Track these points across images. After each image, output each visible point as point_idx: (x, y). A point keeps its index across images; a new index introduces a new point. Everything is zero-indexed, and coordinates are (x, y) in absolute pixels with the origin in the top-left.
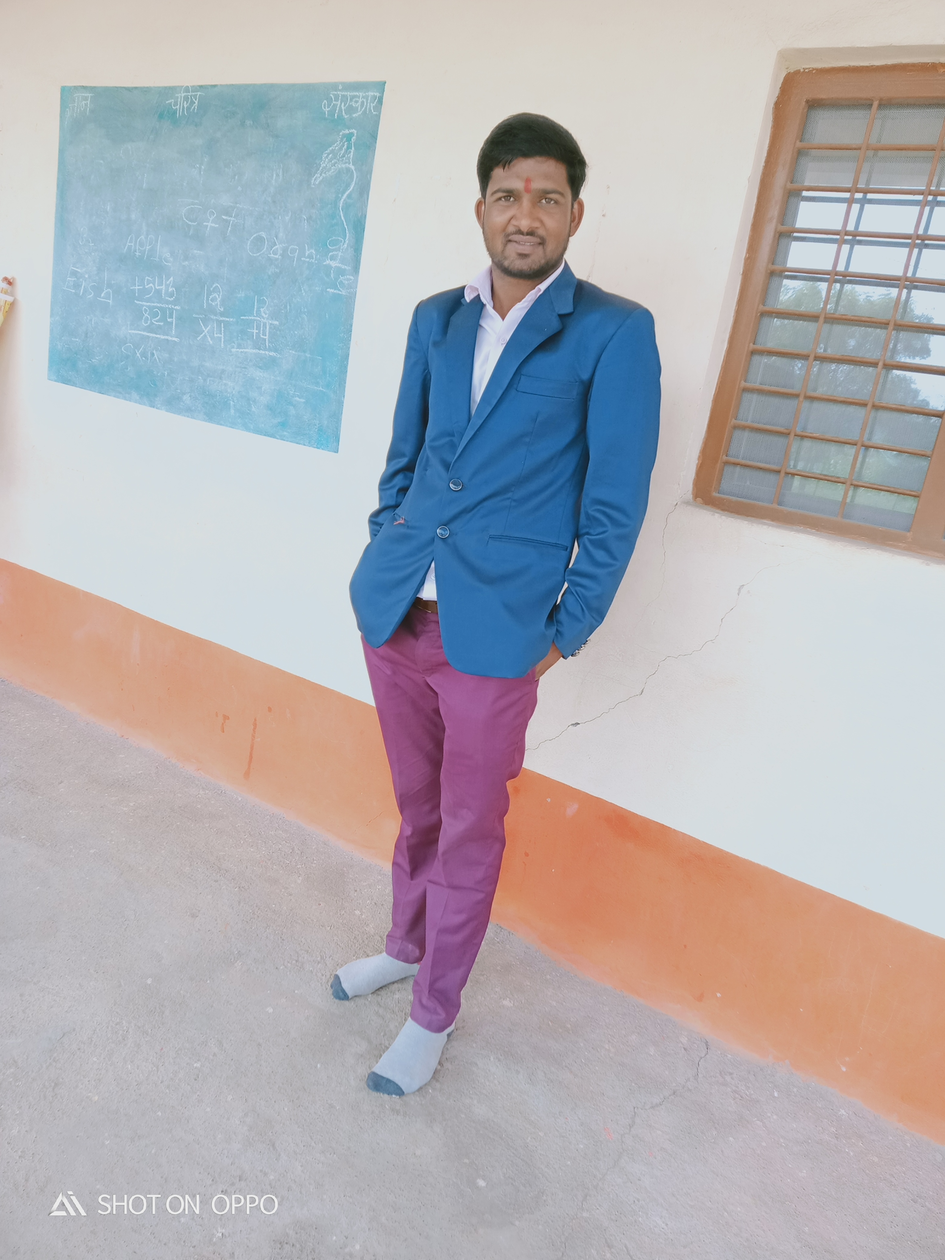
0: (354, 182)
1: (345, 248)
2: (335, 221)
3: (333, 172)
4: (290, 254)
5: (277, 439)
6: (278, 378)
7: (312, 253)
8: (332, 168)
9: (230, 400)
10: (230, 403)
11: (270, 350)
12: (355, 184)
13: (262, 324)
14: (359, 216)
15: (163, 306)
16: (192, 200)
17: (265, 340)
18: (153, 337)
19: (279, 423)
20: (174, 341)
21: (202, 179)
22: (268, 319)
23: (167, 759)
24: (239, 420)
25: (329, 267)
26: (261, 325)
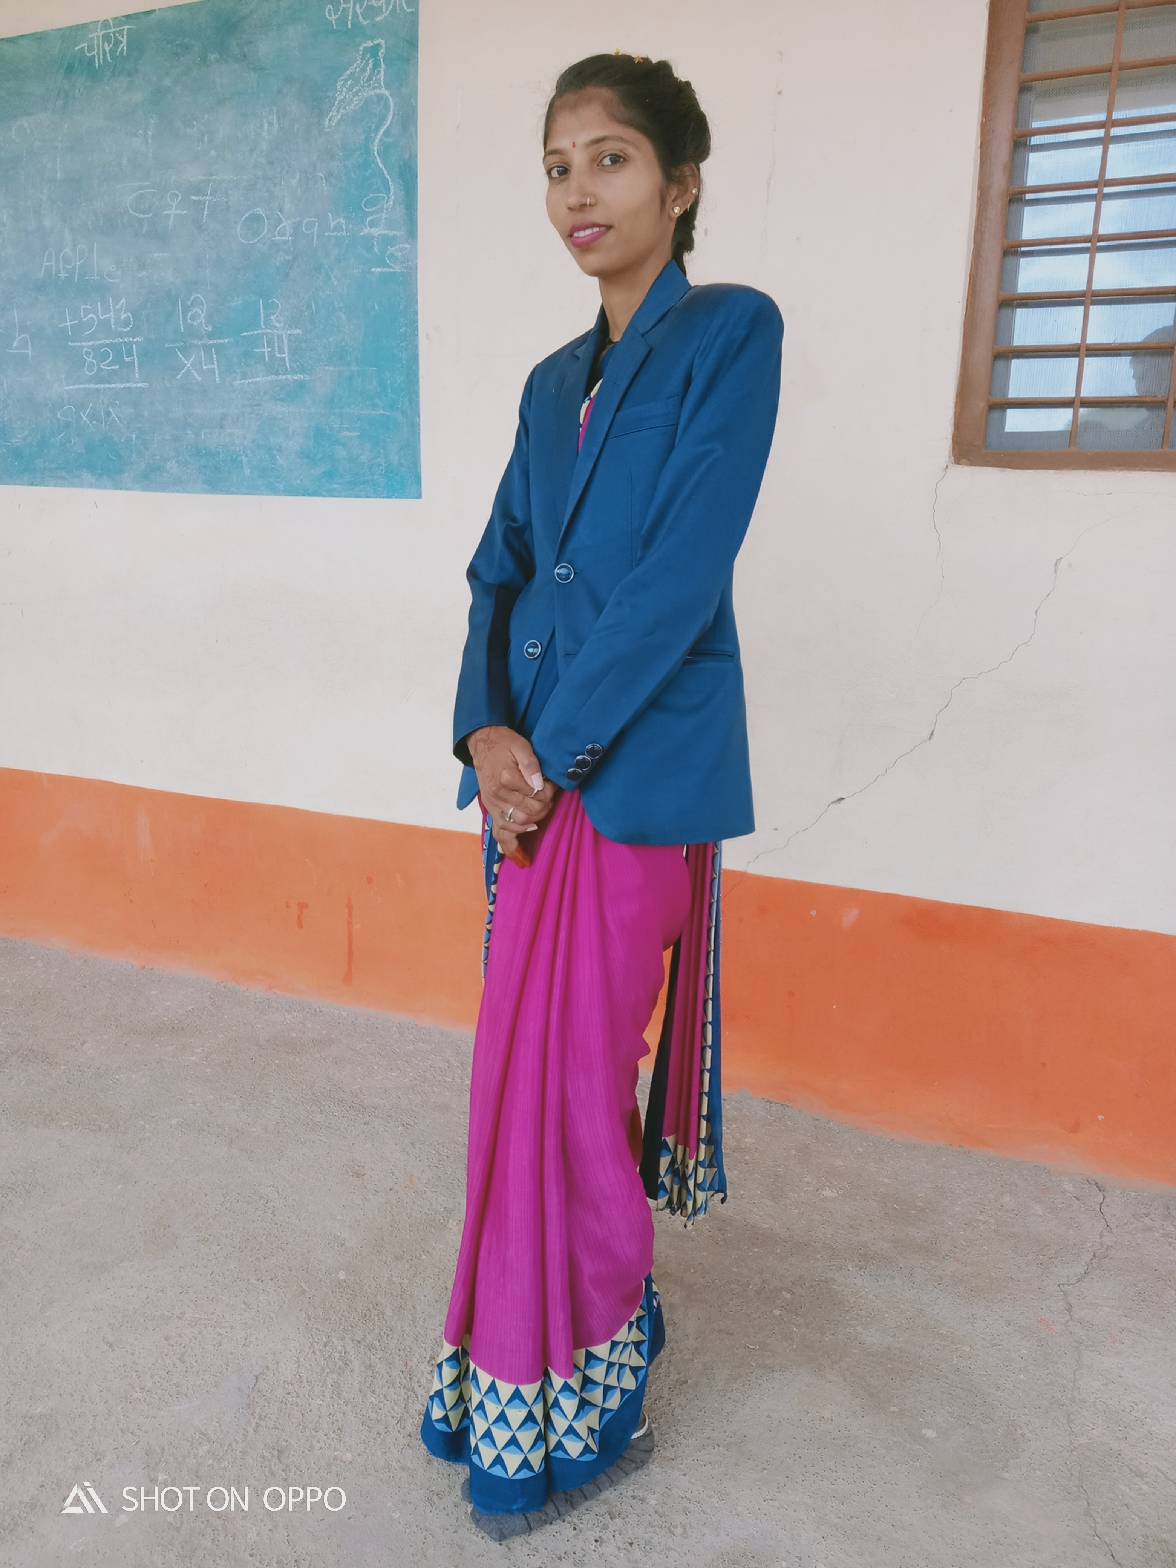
0: (391, 113)
1: (391, 206)
2: (370, 171)
3: (357, 105)
4: (306, 232)
5: (324, 496)
6: (313, 410)
7: (339, 223)
8: (355, 99)
9: (242, 455)
10: (242, 459)
11: (293, 371)
12: (394, 114)
13: (276, 339)
14: (406, 157)
15: (116, 341)
16: (138, 184)
17: (283, 359)
18: (105, 389)
19: (323, 473)
20: (141, 387)
21: (151, 151)
22: (283, 328)
23: (219, 984)
24: (259, 482)
25: (369, 238)
26: (274, 339)
